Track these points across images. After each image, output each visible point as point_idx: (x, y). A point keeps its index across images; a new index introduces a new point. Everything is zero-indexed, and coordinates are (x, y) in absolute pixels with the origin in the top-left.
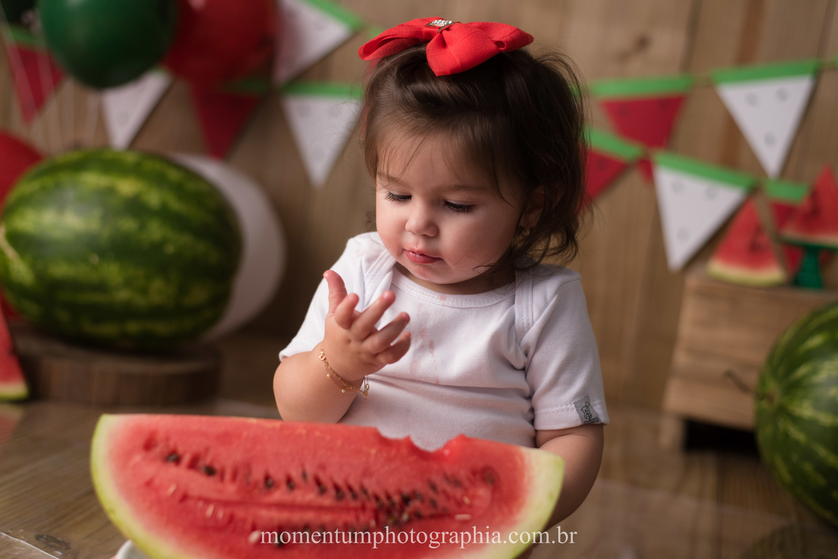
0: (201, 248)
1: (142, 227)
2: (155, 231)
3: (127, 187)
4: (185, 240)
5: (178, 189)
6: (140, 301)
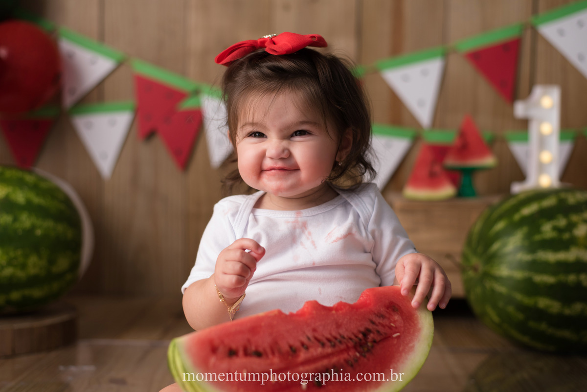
0: (60, 228)
6: (21, 275)
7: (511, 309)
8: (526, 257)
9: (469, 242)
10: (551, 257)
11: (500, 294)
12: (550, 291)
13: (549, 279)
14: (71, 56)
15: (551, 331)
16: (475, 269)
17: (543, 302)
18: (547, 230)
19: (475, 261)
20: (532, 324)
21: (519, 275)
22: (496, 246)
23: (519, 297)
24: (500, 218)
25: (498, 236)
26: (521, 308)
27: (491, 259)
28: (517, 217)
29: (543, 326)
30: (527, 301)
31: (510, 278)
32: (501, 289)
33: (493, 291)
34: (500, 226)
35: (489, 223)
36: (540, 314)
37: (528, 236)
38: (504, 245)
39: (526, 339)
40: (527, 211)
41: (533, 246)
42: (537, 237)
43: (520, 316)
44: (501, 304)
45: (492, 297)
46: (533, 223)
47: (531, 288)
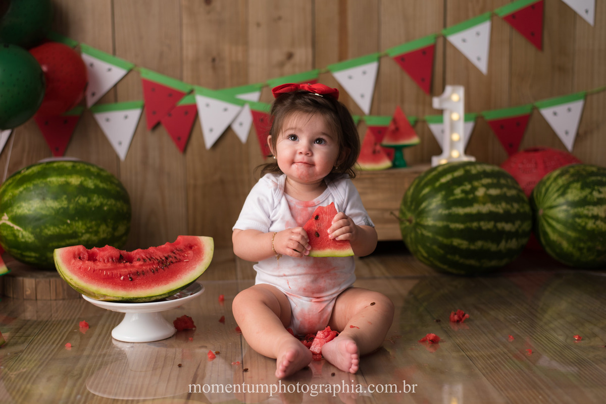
0: (119, 204)
1: (89, 200)
2: (97, 200)
3: (75, 180)
4: (112, 202)
5: (98, 176)
6: (95, 238)
7: (435, 247)
8: (446, 212)
9: (405, 202)
10: (461, 211)
11: (428, 237)
12: (461, 234)
13: (460, 226)
14: (92, 65)
15: (462, 261)
16: (410, 221)
17: (456, 242)
18: (458, 192)
19: (409, 215)
20: (449, 256)
21: (440, 224)
22: (424, 205)
23: (440, 239)
24: (426, 185)
25: (425, 198)
26: (442, 246)
27: (421, 214)
28: (437, 184)
29: (457, 258)
30: (446, 241)
31: (434, 226)
32: (430, 234)
33: (422, 235)
34: (426, 190)
35: (419, 189)
36: (454, 250)
37: (445, 197)
38: (429, 204)
39: (445, 267)
40: (444, 180)
41: (449, 204)
42: (452, 198)
43: (442, 252)
44: (428, 245)
45: (422, 240)
46: (448, 188)
47: (448, 233)
